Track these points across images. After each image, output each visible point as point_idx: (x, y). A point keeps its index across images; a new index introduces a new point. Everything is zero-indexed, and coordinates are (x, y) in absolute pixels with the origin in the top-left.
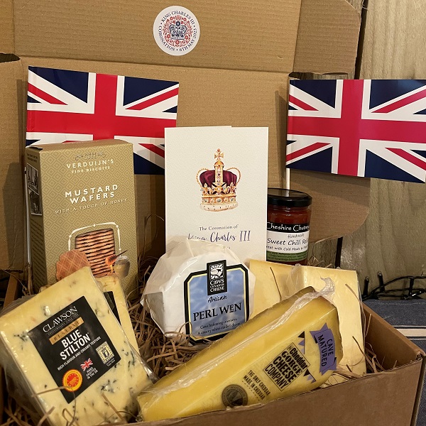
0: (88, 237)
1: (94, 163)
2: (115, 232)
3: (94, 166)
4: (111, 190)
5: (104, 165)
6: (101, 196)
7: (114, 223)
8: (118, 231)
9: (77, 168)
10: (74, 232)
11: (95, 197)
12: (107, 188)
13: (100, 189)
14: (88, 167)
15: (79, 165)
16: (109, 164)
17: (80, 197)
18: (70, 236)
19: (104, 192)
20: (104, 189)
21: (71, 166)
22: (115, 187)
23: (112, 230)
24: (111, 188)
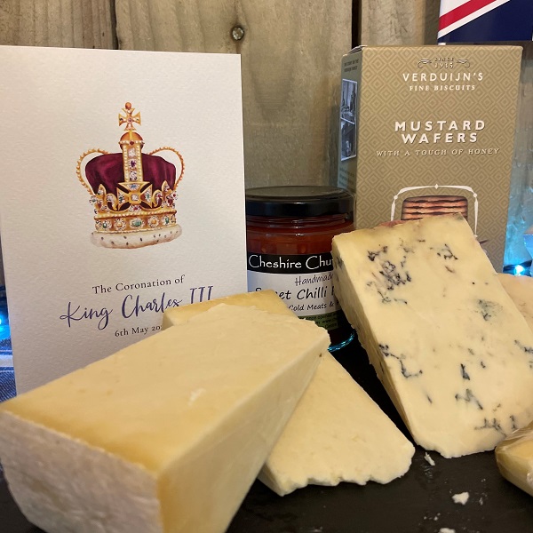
0: (424, 205)
1: (449, 76)
2: (470, 204)
3: (447, 83)
4: (473, 129)
5: (466, 82)
6: (454, 137)
7: (470, 189)
8: (476, 203)
9: (420, 83)
10: (402, 191)
11: (443, 137)
12: (466, 124)
13: (453, 125)
14: (438, 82)
15: (423, 76)
16: (474, 80)
17: (419, 134)
18: (396, 197)
19: (460, 130)
20: (460, 125)
21: (411, 77)
22: (480, 124)
23: (464, 200)
24: (473, 125)
